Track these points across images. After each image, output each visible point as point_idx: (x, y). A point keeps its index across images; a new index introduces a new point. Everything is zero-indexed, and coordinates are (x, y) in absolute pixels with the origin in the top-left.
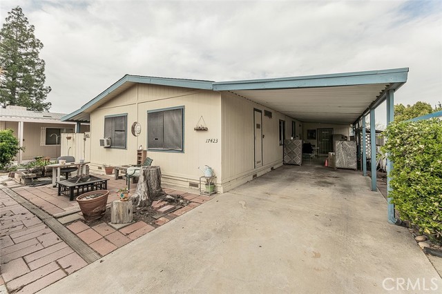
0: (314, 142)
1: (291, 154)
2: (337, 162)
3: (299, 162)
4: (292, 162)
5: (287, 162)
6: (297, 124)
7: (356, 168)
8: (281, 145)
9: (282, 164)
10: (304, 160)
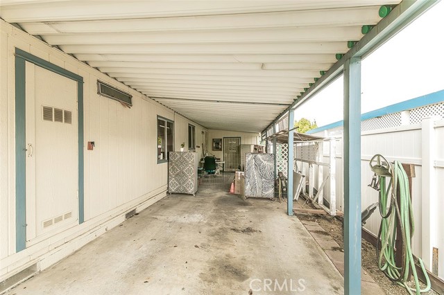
0: (219, 155)
1: (180, 176)
2: (248, 187)
3: (191, 190)
4: (181, 190)
5: (173, 190)
6: (198, 131)
7: (272, 196)
8: (159, 161)
9: (165, 194)
10: (200, 185)
